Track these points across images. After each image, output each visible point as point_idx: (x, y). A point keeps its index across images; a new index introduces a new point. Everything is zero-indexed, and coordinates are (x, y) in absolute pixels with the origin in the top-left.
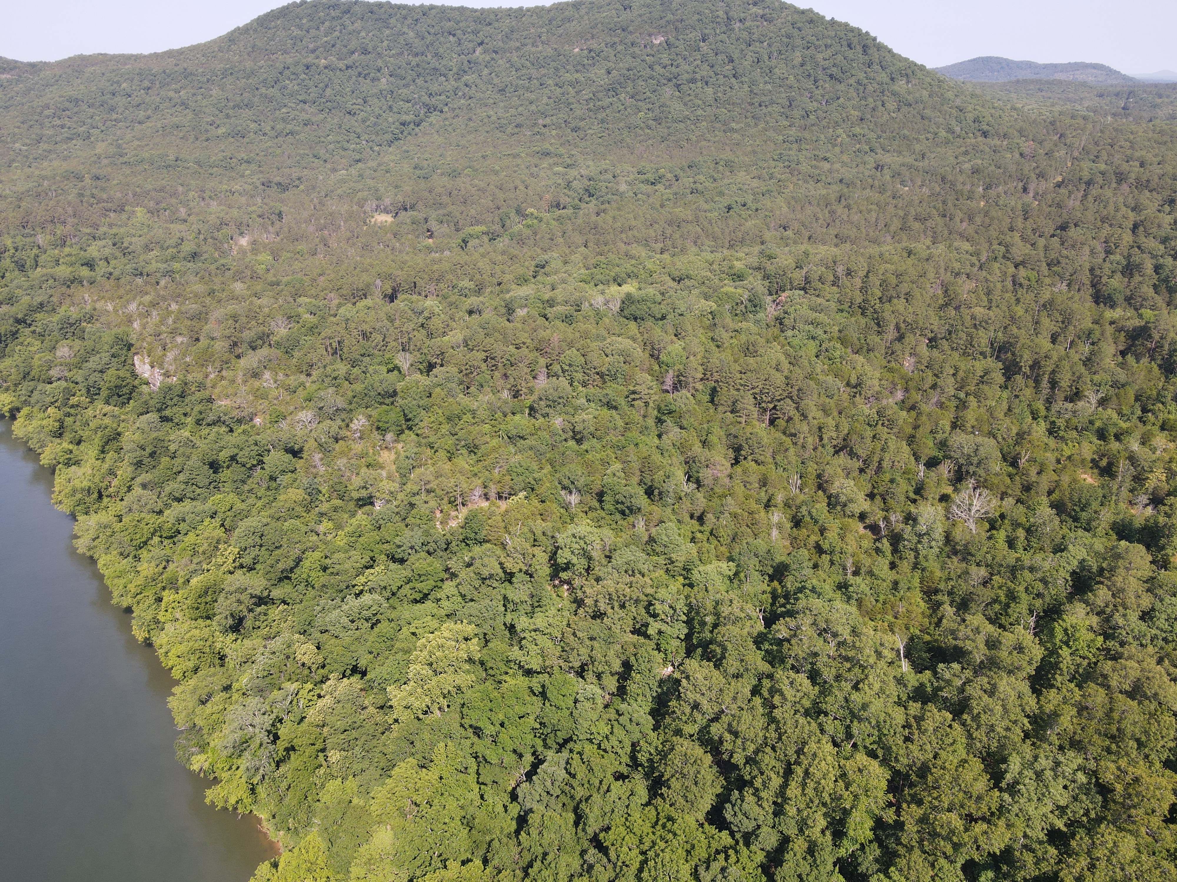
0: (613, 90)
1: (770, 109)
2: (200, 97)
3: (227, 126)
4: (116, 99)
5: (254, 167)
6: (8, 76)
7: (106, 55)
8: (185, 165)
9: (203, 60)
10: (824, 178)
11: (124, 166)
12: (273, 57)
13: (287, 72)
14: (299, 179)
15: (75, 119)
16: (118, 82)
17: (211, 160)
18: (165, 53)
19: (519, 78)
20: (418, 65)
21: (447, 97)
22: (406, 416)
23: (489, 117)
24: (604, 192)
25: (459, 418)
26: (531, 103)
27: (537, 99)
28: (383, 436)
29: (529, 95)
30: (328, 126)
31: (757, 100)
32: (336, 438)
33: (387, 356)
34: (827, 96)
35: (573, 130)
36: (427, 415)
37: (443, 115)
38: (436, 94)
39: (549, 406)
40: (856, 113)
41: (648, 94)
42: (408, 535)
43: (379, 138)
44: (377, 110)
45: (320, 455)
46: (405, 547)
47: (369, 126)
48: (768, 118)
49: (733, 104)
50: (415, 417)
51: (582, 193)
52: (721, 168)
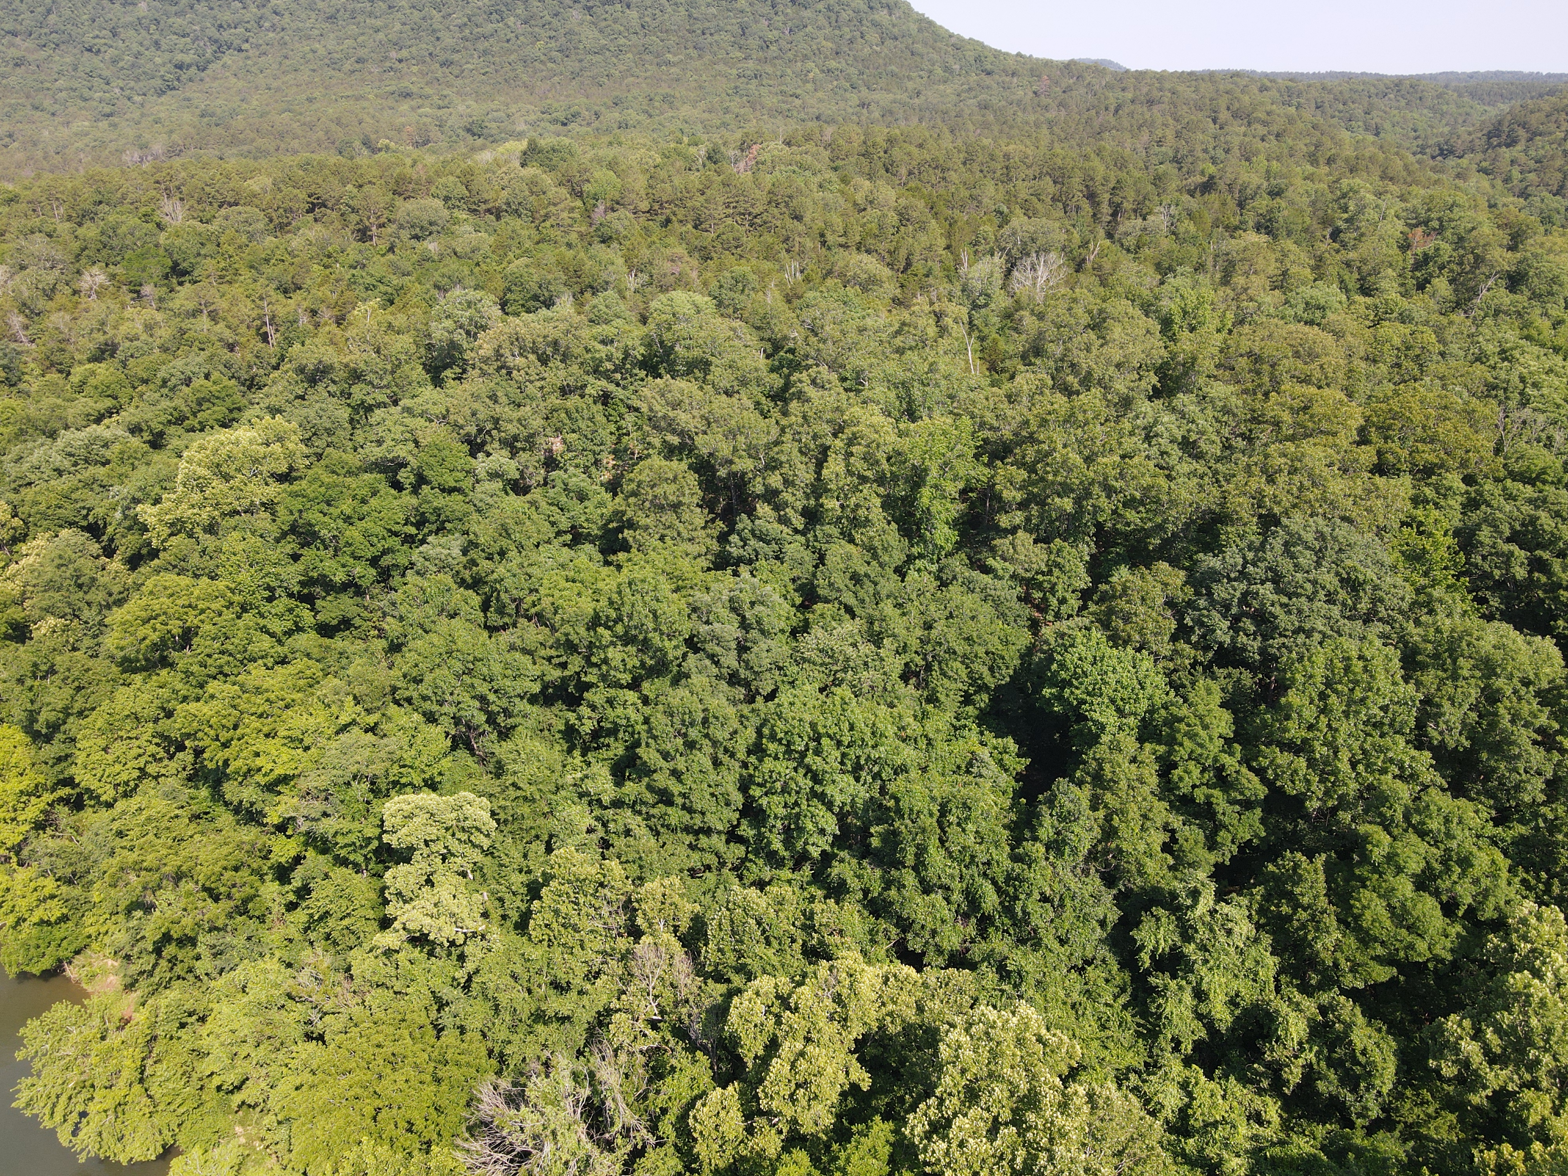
0: (497, 13)
1: (716, 37)
21: (247, 30)
22: (176, 264)
23: (314, 51)
24: (493, 132)
25: (267, 261)
26: (377, 31)
27: (386, 26)
28: (138, 292)
29: (373, 21)
30: (56, 67)
31: (698, 26)
32: (50, 294)
33: (143, 210)
34: (790, 24)
35: (443, 65)
36: (214, 262)
37: (244, 54)
38: (229, 26)
39: (416, 237)
40: (830, 45)
41: (548, 17)
42: (179, 363)
43: (141, 84)
44: (135, 47)
45: (21, 318)
46: (174, 381)
47: (122, 68)
48: (715, 48)
49: (667, 31)
50: (193, 266)
51: (462, 133)
52: (657, 104)
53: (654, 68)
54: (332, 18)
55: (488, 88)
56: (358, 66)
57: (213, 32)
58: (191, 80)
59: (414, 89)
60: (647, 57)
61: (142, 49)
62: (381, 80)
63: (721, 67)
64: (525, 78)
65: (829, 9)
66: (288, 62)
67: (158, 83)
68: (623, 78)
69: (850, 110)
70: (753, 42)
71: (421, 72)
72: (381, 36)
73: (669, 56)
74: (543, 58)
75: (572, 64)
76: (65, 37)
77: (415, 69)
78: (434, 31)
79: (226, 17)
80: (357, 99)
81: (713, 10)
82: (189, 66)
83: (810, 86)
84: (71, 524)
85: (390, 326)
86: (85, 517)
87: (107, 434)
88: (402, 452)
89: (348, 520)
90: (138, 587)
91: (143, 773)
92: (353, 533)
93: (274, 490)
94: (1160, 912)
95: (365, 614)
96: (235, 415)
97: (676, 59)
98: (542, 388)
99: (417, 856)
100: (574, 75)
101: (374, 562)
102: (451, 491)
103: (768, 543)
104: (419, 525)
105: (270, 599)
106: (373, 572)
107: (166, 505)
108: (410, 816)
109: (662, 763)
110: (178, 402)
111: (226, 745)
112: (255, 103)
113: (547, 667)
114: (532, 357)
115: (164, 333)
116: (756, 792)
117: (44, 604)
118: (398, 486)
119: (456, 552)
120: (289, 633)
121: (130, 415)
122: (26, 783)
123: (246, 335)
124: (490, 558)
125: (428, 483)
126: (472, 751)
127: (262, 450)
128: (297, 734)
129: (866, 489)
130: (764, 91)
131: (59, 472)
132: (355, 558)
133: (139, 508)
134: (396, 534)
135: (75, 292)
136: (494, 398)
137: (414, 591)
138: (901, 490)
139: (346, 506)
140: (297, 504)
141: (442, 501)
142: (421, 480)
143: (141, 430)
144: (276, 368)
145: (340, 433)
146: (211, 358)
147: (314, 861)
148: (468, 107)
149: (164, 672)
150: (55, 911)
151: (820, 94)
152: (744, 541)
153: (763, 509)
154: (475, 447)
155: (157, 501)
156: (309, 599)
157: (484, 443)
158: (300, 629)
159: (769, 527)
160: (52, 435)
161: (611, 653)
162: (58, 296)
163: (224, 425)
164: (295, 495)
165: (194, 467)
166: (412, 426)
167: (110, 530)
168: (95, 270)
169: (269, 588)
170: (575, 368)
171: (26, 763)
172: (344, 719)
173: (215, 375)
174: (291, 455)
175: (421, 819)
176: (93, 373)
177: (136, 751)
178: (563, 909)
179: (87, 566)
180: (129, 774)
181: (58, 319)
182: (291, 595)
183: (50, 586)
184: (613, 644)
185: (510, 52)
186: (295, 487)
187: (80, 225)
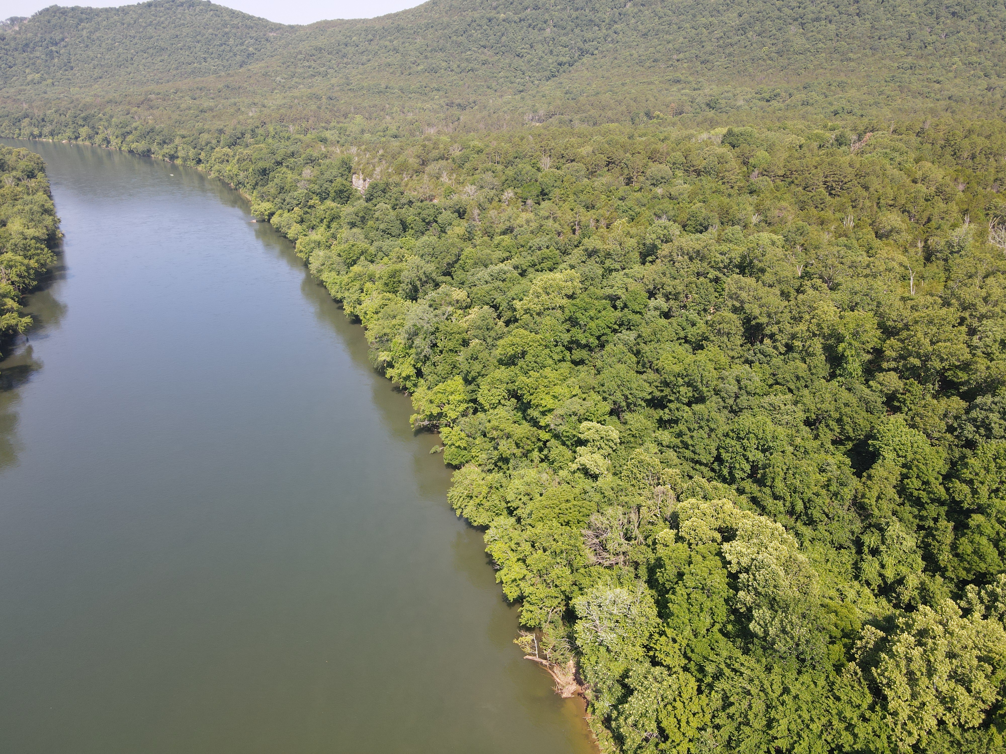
0: (742, 30)
1: (888, 41)
2: (407, 44)
3: (425, 64)
4: (348, 49)
5: (441, 93)
6: (275, 34)
7: (343, 20)
8: (392, 91)
9: (412, 18)
10: (933, 95)
11: (349, 92)
12: (464, 14)
13: (474, 24)
14: (474, 102)
15: (318, 62)
16: (350, 36)
17: (411, 88)
18: (385, 16)
19: (661, 24)
20: (577, 18)
21: (598, 43)
22: (543, 190)
23: (631, 55)
24: (723, 106)
25: (582, 191)
26: (669, 43)
27: (674, 40)
28: (525, 202)
29: (668, 36)
30: (501, 65)
31: (877, 33)
32: (491, 201)
33: (533, 161)
34: (947, 31)
35: (702, 63)
36: (559, 190)
37: (594, 57)
38: (589, 41)
39: (653, 184)
40: (975, 45)
41: (774, 32)
42: (537, 240)
43: (539, 75)
44: (540, 53)
45: (478, 211)
46: (534, 248)
47: (532, 65)
48: (886, 49)
49: (853, 38)
50: (550, 192)
51: (704, 106)
52: (833, 88)
53: (839, 63)
54: (645, 35)
55: (726, 77)
56: (653, 64)
57: (580, 44)
58: (564, 72)
59: (682, 78)
60: (835, 56)
61: (543, 55)
62: (664, 73)
63: (887, 62)
64: (751, 70)
65: (980, 19)
66: (616, 61)
67: (548, 73)
68: (815, 70)
69: (977, 92)
70: (915, 44)
71: (688, 67)
72: (670, 46)
73: (851, 55)
74: (765, 57)
75: (783, 61)
76: (508, 48)
77: (685, 65)
78: (702, 42)
79: (589, 35)
80: (649, 84)
81: (891, 23)
82: (565, 64)
83: (951, 75)
84: (488, 304)
85: (628, 233)
86: (493, 302)
87: (506, 268)
88: (619, 293)
89: (592, 318)
90: (509, 332)
91: (500, 403)
92: (592, 325)
93: (565, 301)
94: (874, 530)
95: (590, 359)
96: (555, 266)
97: (855, 57)
98: (688, 272)
99: (589, 444)
100: (783, 68)
101: (598, 338)
102: (637, 313)
103: (766, 356)
104: (620, 326)
105: (556, 346)
106: (597, 342)
107: (525, 301)
108: (589, 429)
109: (688, 432)
110: (534, 258)
111: (531, 394)
112: (594, 86)
113: (655, 390)
114: (686, 257)
115: (534, 225)
116: (722, 451)
117: (475, 334)
118: (615, 307)
119: (632, 338)
120: (560, 361)
121: (515, 261)
122: (461, 398)
123: (567, 229)
124: (645, 343)
125: (628, 308)
126: (619, 418)
127: (564, 284)
128: (556, 395)
129: (815, 339)
130: (913, 78)
131: (487, 282)
132: (591, 335)
133: (515, 302)
134: (610, 328)
135: (500, 201)
136: (664, 274)
137: (610, 351)
138: (831, 342)
139: (592, 313)
140: (573, 309)
141: (632, 316)
142: (626, 306)
143: (518, 268)
144: (577, 246)
145: (597, 280)
146: (551, 239)
147: (553, 442)
148: (711, 89)
149: (513, 367)
150: (463, 444)
151: (957, 81)
152: (755, 353)
153: (767, 341)
154: (652, 294)
155: (521, 300)
156: (570, 349)
157: (656, 294)
158: (564, 361)
159: (767, 349)
160: (486, 266)
161: (682, 389)
162: (493, 202)
163: (551, 270)
164: (574, 305)
165: (537, 288)
166: (626, 281)
167: (501, 308)
168: (510, 190)
169: (557, 342)
170: (705, 264)
171: (462, 391)
172: (574, 393)
173: (552, 248)
174: (574, 288)
175: (593, 431)
176: (503, 240)
177: (498, 393)
178: (634, 471)
179: (491, 321)
180: (495, 401)
181: (492, 213)
182: (563, 346)
183: (479, 328)
184: (682, 385)
185: (746, 54)
186: (574, 302)
187: (506, 167)
